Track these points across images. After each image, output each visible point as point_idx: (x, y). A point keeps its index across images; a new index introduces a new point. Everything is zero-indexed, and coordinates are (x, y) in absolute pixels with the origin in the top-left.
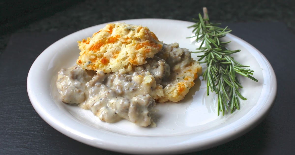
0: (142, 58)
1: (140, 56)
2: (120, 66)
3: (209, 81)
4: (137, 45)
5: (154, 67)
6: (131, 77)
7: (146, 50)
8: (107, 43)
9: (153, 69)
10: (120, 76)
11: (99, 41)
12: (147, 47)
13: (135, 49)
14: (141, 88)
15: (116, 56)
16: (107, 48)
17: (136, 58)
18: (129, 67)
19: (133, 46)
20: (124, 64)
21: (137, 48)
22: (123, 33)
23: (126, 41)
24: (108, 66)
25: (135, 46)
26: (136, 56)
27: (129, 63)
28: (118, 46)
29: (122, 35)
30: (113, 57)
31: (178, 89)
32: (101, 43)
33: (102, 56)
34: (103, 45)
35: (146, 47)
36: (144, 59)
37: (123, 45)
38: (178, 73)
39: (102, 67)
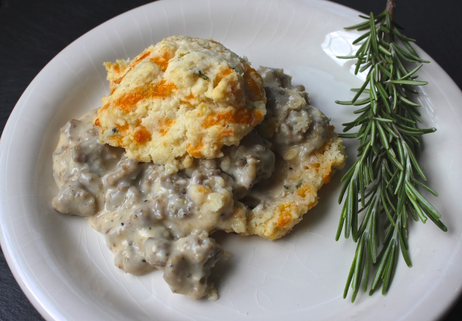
0: (213, 147)
1: (210, 143)
2: (168, 156)
3: (347, 209)
4: (207, 117)
5: (237, 163)
6: (186, 185)
7: (224, 132)
8: (151, 97)
9: (236, 167)
10: (163, 180)
11: (136, 88)
12: (226, 126)
13: (202, 125)
14: (201, 214)
15: (165, 131)
16: (149, 108)
17: (202, 145)
18: (186, 163)
19: (198, 118)
20: (176, 154)
21: (206, 124)
22: (183, 83)
23: (189, 101)
24: (146, 149)
25: (204, 117)
26: (201, 139)
27: (187, 154)
28: (171, 109)
29: (182, 87)
30: (160, 131)
31: (276, 220)
32: (139, 93)
33: (138, 123)
34: (143, 98)
35: (224, 126)
36: (218, 148)
37: (182, 107)
38: (293, 166)
39: (136, 148)
